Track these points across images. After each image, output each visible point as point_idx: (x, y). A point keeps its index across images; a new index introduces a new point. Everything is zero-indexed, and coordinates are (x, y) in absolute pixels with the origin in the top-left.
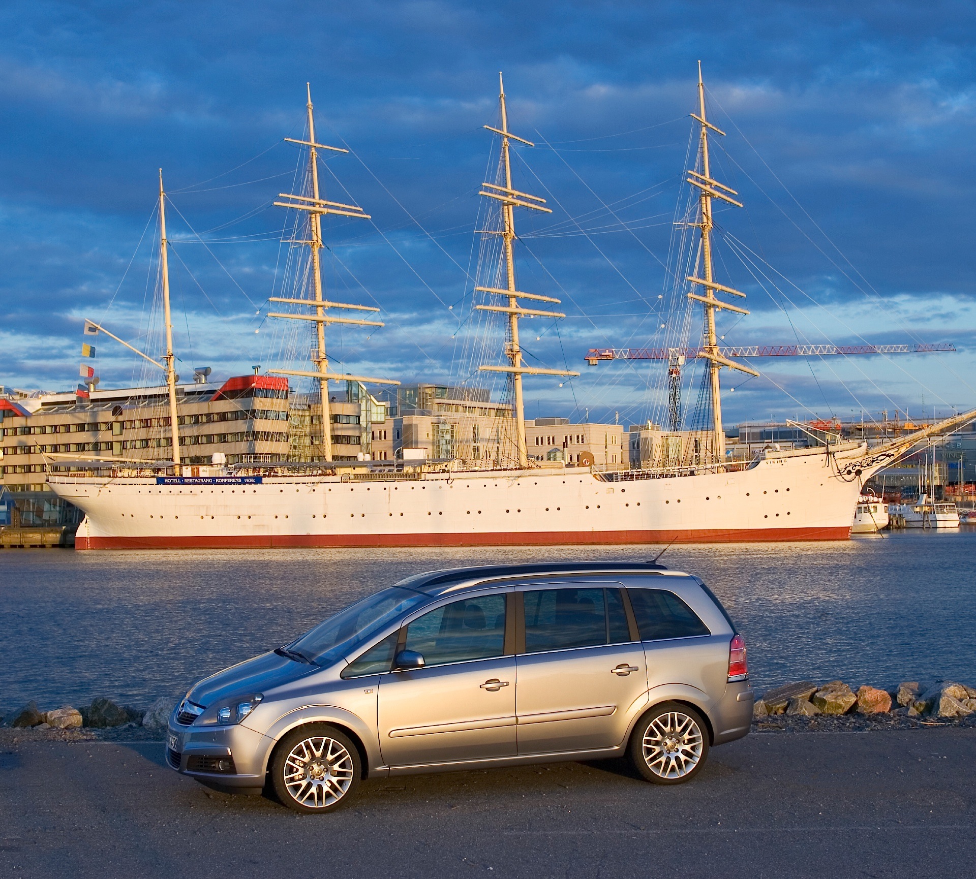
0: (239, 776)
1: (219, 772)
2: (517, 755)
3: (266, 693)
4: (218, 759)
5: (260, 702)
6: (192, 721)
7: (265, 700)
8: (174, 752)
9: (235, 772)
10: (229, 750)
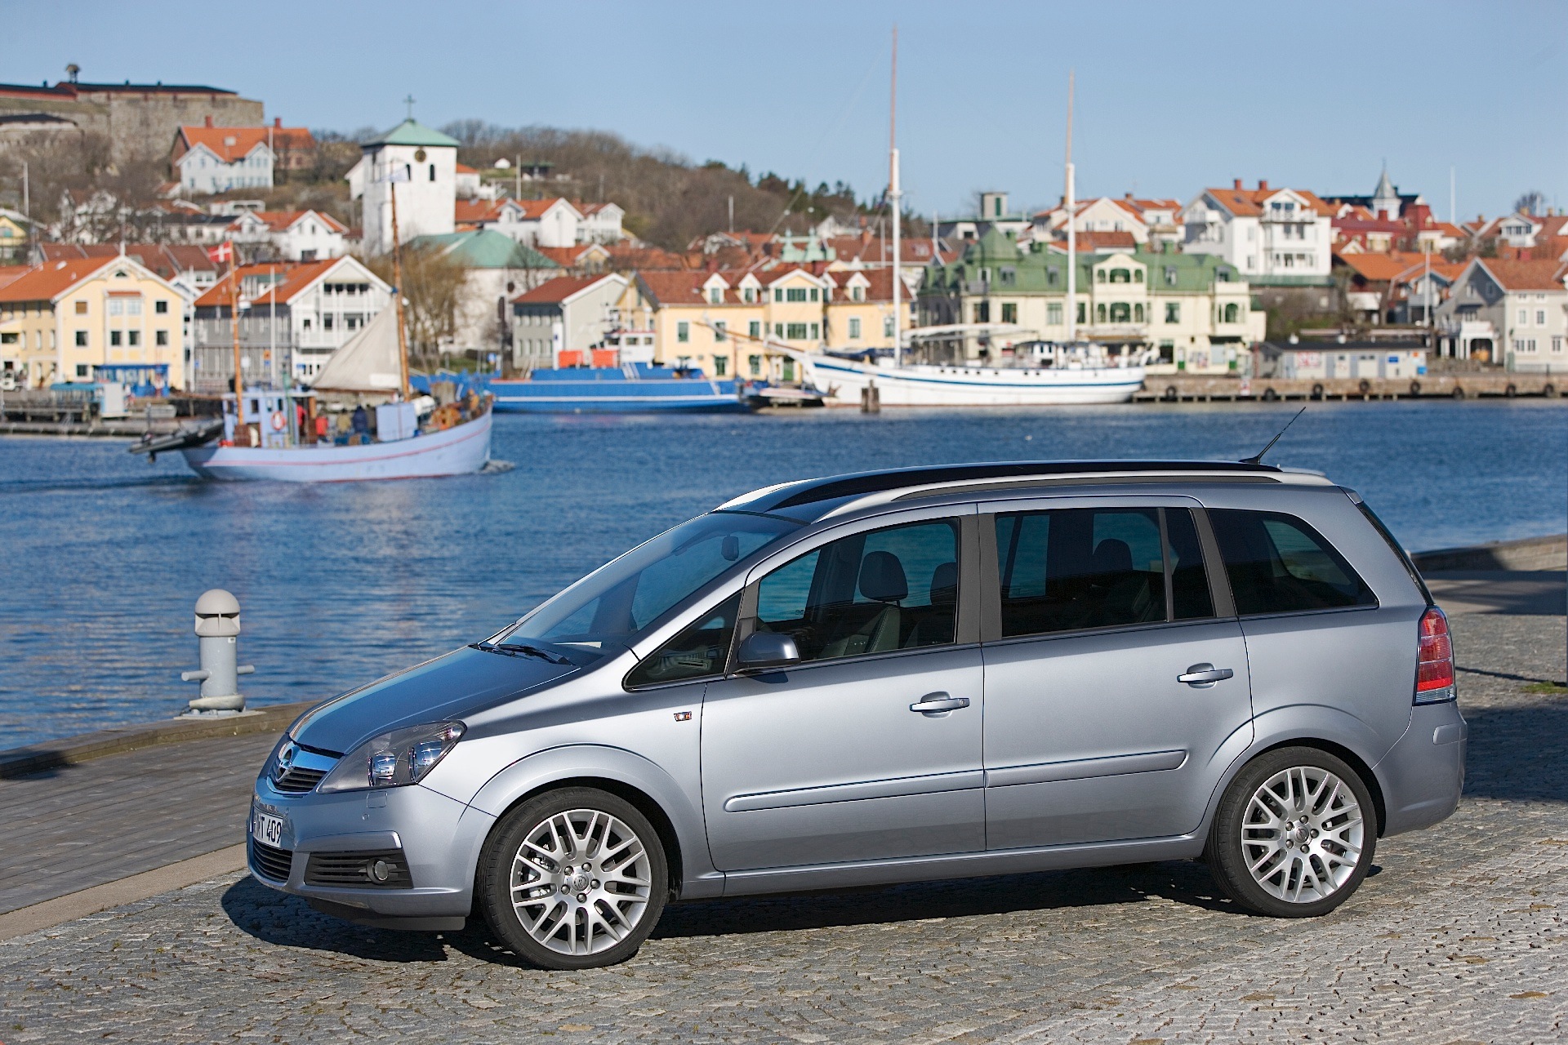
0: (419, 891)
1: (376, 884)
2: (986, 851)
3: (471, 721)
4: (374, 857)
5: (459, 740)
6: (315, 784)
7: (469, 734)
8: (275, 849)
9: (408, 884)
10: (395, 836)
